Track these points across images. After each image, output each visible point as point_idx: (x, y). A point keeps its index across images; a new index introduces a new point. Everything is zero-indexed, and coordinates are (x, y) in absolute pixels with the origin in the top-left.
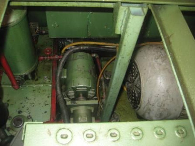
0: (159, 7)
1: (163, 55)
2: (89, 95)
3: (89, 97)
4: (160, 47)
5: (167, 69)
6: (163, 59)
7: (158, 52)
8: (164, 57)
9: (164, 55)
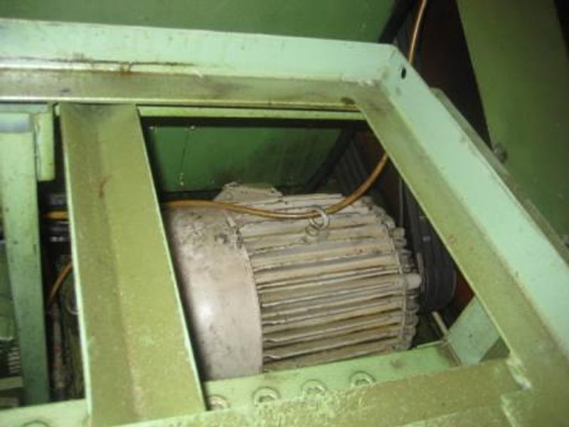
0: (101, 111)
1: (197, 233)
2: (13, 366)
3: (13, 370)
4: (192, 214)
5: (207, 268)
6: (197, 244)
7: (186, 226)
8: (200, 238)
9: (200, 234)
